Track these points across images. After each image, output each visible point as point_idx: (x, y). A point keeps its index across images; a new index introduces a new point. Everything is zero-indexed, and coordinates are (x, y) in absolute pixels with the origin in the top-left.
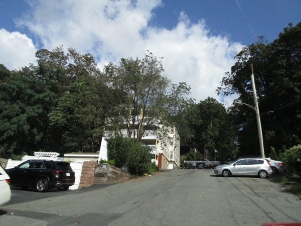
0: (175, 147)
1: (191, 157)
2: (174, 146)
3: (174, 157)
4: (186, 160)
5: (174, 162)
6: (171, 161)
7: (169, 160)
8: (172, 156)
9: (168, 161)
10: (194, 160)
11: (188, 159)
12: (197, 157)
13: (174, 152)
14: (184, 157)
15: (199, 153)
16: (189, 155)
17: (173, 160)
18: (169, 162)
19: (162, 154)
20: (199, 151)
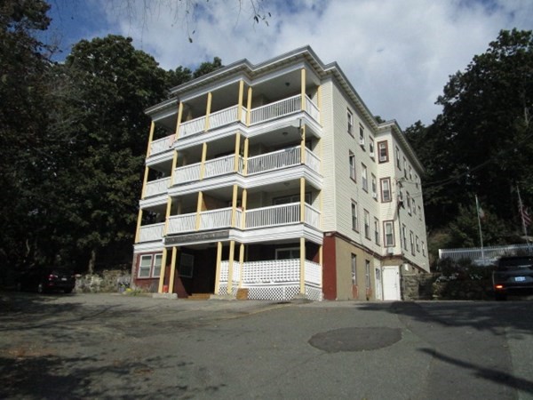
0: (400, 204)
1: (464, 235)
2: (394, 204)
3: (398, 243)
4: (446, 246)
5: (401, 257)
6: (391, 256)
7: (383, 252)
8: (390, 237)
9: (377, 256)
10: (477, 245)
11: (456, 243)
12: (486, 231)
13: (396, 223)
14: (441, 236)
15: (494, 217)
16: (455, 228)
17: (397, 251)
18: (381, 258)
19: (335, 234)
20: (491, 211)
